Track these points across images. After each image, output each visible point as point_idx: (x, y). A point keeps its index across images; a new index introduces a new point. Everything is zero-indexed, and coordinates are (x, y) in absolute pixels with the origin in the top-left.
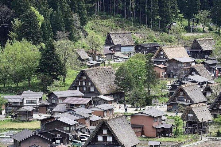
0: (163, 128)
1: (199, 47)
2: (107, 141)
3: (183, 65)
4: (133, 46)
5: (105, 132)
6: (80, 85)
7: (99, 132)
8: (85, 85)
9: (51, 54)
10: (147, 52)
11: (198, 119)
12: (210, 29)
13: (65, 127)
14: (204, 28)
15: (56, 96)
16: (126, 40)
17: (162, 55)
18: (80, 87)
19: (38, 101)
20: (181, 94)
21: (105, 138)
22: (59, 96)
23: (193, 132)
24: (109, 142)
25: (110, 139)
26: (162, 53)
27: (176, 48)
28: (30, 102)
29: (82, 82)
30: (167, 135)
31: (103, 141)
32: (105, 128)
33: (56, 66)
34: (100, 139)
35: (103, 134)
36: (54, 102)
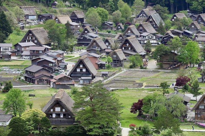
0: (101, 64)
1: (76, 16)
2: (82, 72)
3: (74, 27)
4: (36, 15)
5: (81, 66)
6: (28, 39)
7: (77, 66)
8: (31, 39)
9: (3, 20)
10: (45, 19)
11: (119, 58)
12: (74, 5)
13: (50, 63)
14: (70, 5)
15: (20, 46)
16: (31, 11)
17: (57, 21)
18: (27, 40)
19: (10, 49)
20: (94, 44)
21: (81, 70)
22: (22, 46)
23: (116, 66)
24: (84, 72)
25: (84, 70)
26: (57, 20)
27: (65, 17)
28: (5, 49)
29: (29, 37)
30: (103, 68)
31: (80, 72)
32: (81, 64)
33: (7, 28)
34: (78, 70)
35: (80, 68)
36: (19, 49)
